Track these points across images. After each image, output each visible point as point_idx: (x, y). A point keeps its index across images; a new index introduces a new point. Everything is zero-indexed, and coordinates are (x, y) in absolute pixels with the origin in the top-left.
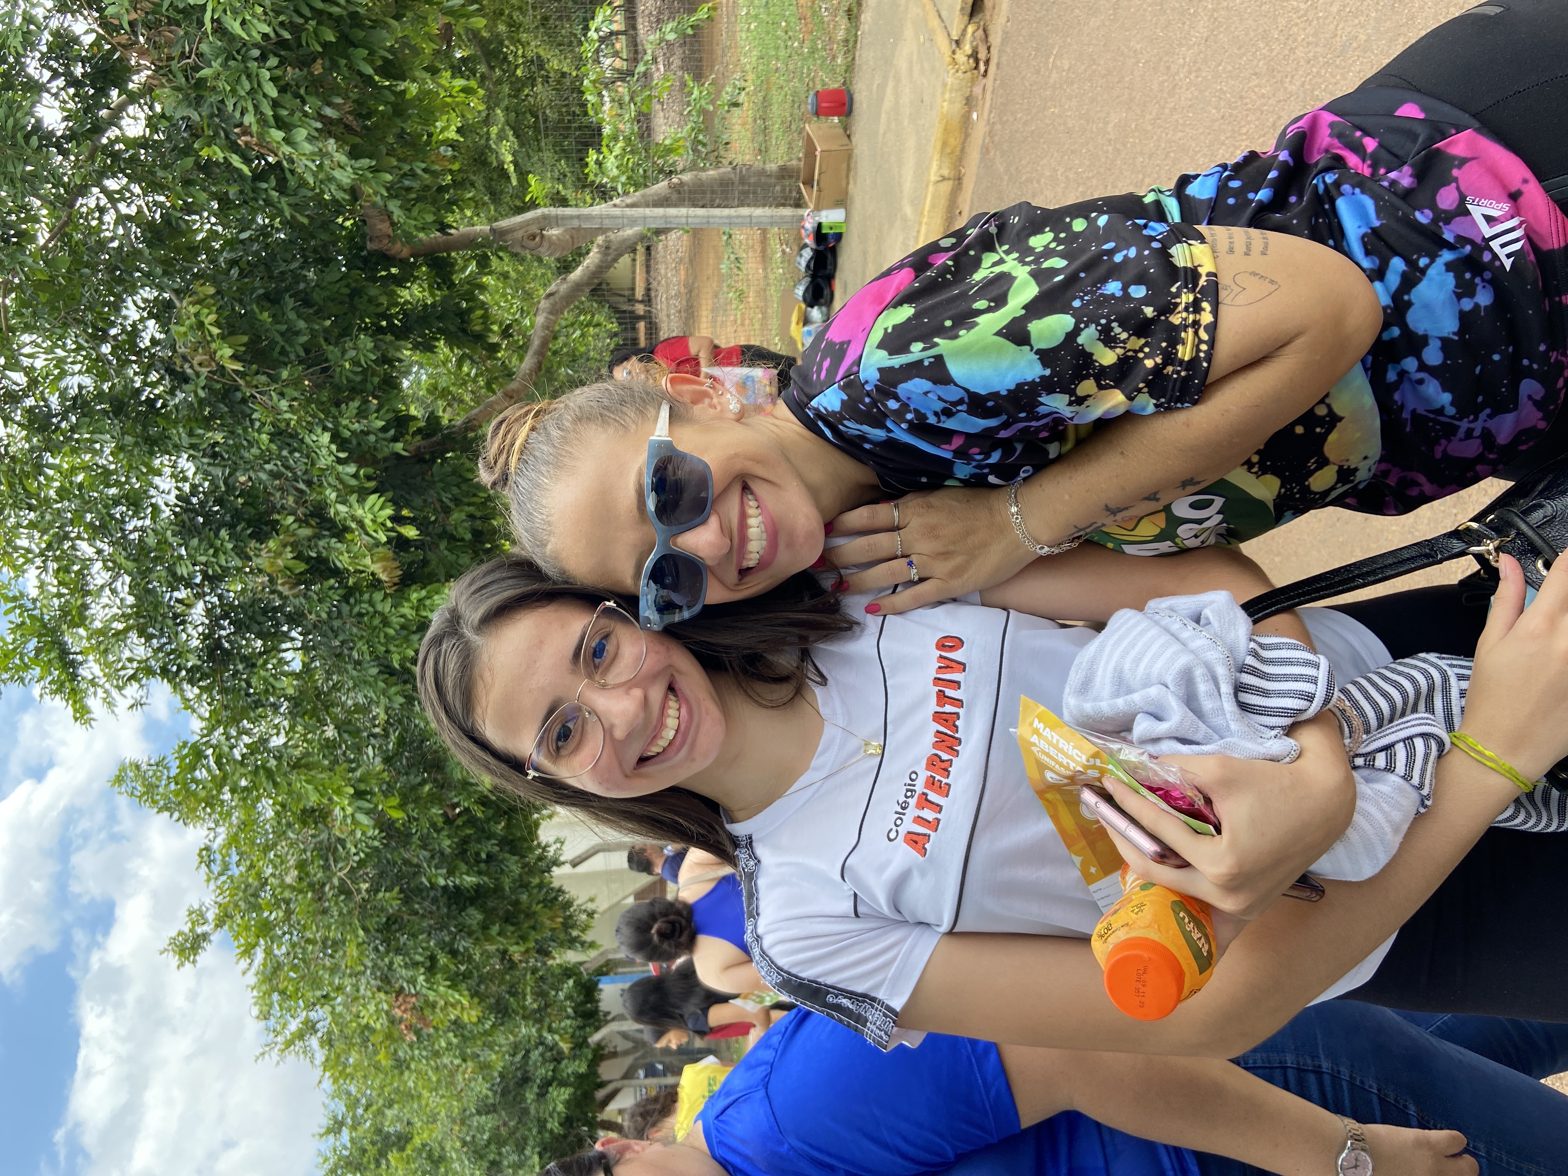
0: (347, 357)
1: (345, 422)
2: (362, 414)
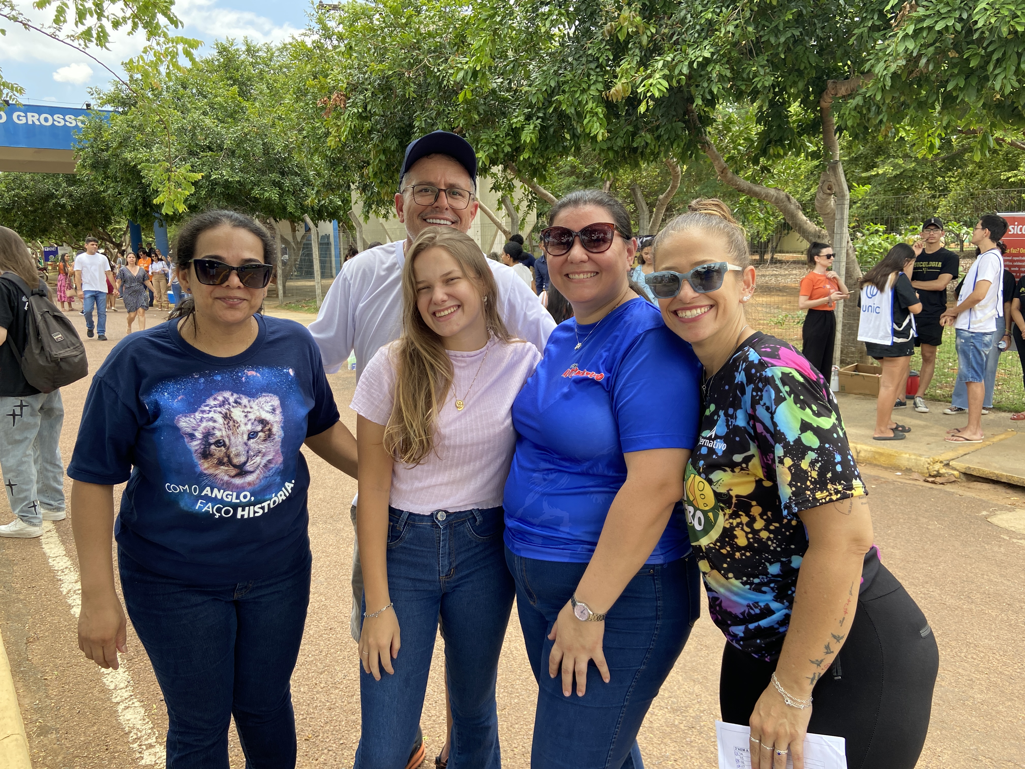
0: (760, 68)
1: (717, 67)
2: (722, 78)
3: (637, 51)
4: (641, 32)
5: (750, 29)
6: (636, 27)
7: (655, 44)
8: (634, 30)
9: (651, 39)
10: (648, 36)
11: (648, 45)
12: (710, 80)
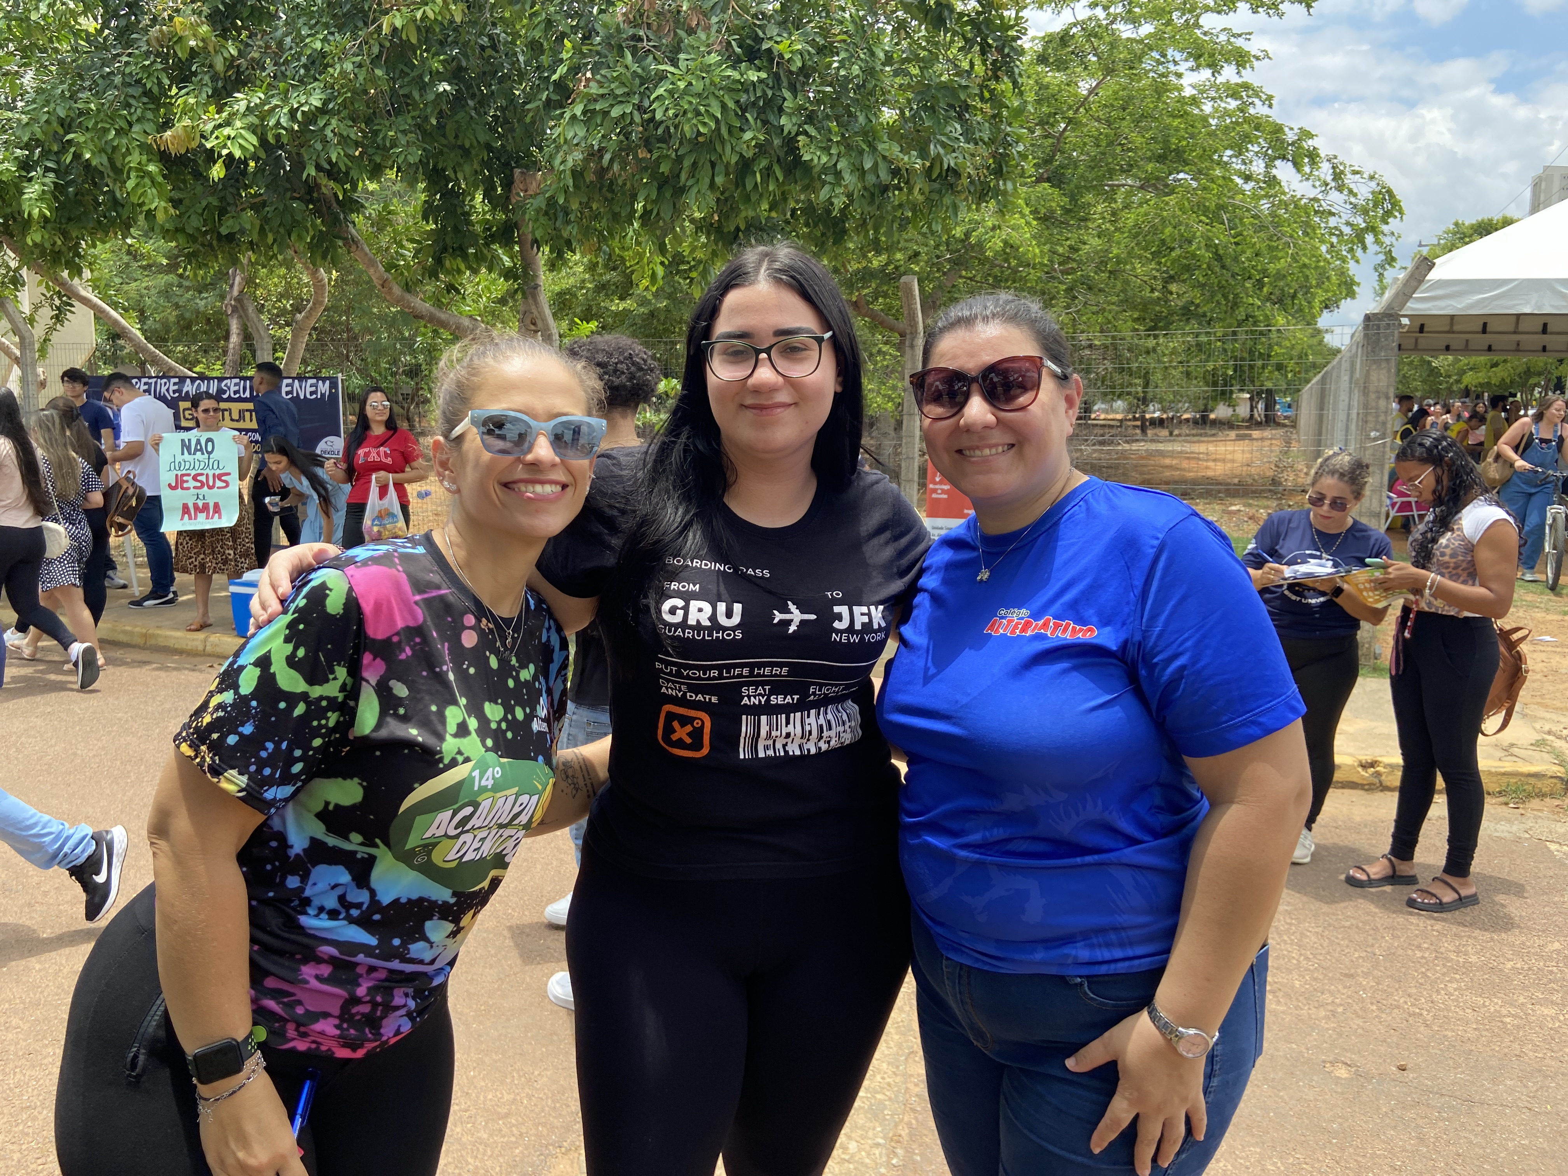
0: (399, 134)
1: (334, 122)
2: (343, 139)
3: (207, 79)
4: (211, 49)
5: (379, 72)
6: (203, 40)
7: (239, 73)
8: (201, 44)
9: (230, 63)
10: (225, 59)
11: (226, 72)
12: (325, 141)
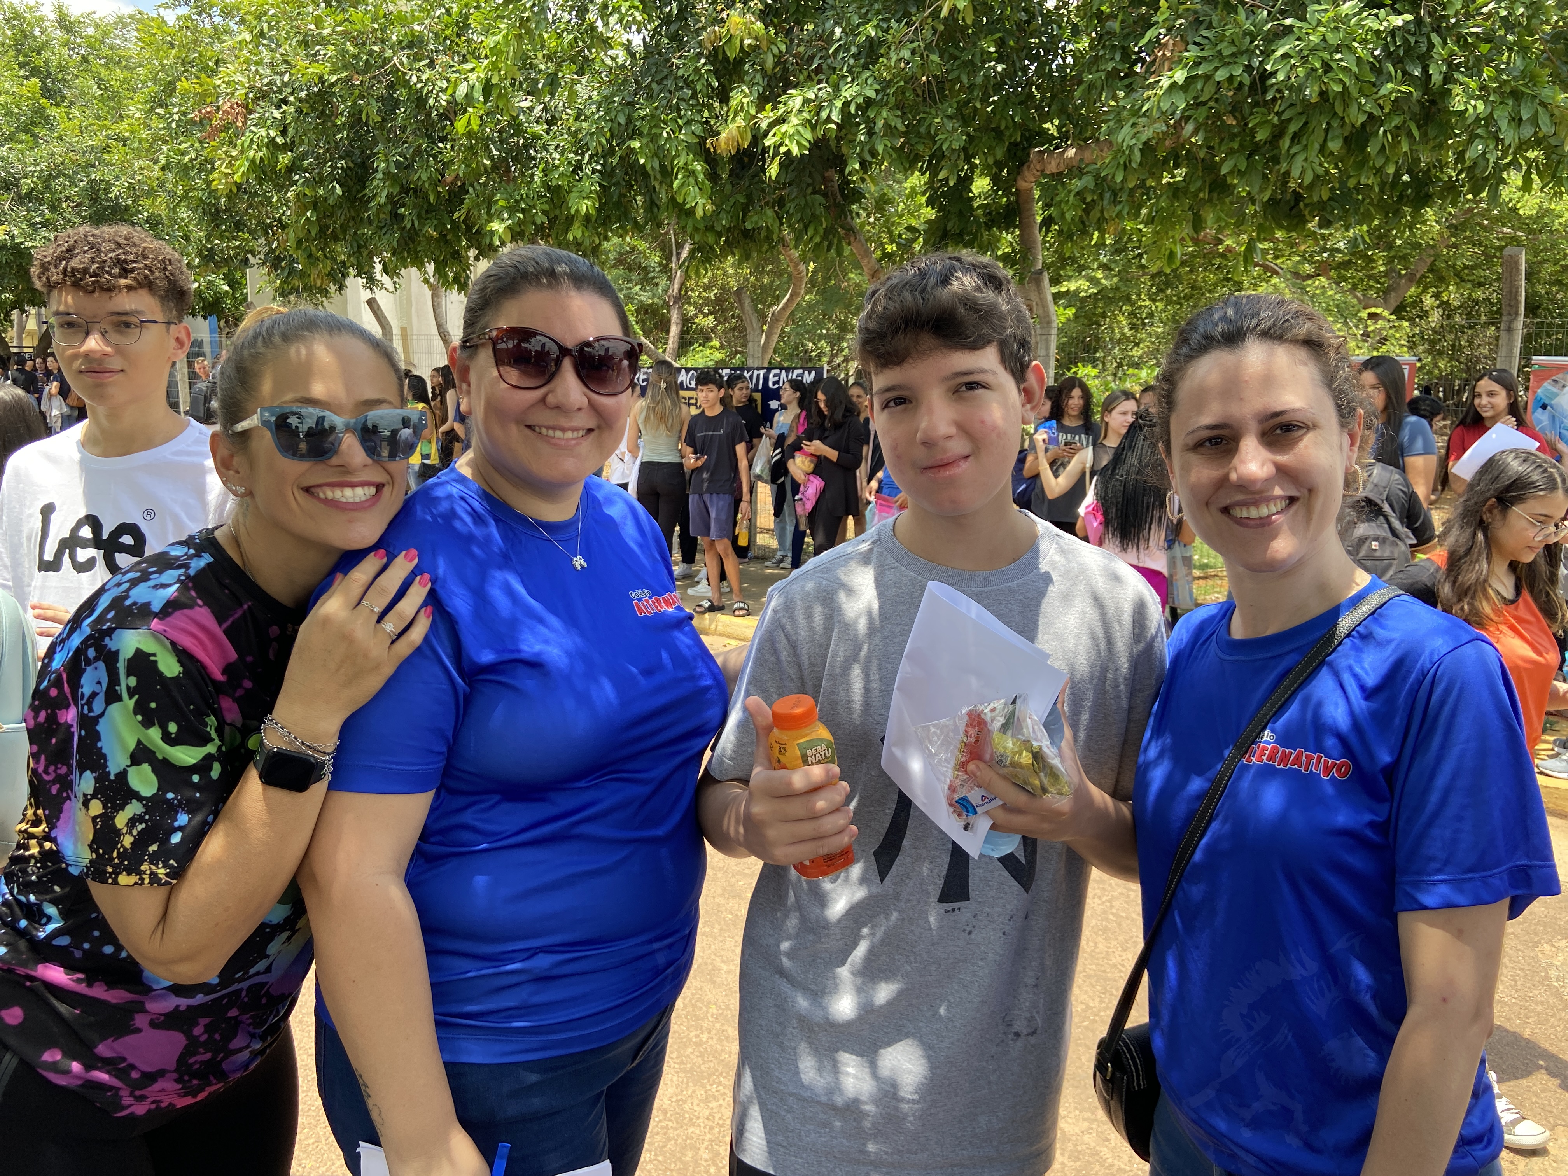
0: (945, 120)
1: (885, 114)
2: (889, 129)
3: (759, 77)
4: (763, 46)
5: (933, 58)
6: (755, 38)
7: (785, 69)
8: (753, 42)
9: (779, 60)
10: (774, 56)
11: (774, 68)
